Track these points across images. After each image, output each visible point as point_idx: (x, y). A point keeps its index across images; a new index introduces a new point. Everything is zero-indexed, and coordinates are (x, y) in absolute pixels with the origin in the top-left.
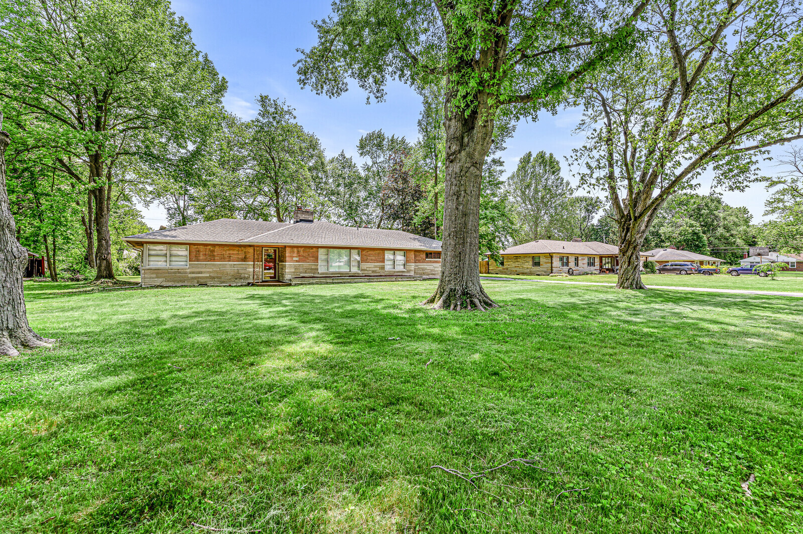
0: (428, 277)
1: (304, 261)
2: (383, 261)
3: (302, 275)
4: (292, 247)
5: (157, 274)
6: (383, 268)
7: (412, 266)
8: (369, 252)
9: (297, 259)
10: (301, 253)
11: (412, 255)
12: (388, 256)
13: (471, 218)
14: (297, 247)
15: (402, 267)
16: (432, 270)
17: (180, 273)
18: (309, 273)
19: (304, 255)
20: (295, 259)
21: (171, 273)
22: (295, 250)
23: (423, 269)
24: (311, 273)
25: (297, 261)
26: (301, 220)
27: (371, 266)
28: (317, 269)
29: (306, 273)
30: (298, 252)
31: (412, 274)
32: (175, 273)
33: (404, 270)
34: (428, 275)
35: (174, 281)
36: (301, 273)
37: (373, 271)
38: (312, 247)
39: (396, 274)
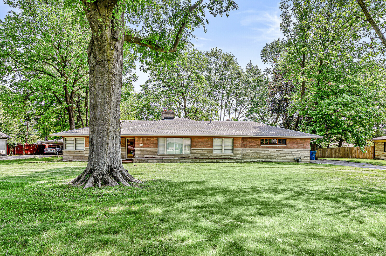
0: (263, 160)
1: (147, 147)
2: (211, 147)
3: (146, 156)
4: (139, 137)
5: (69, 154)
6: (211, 152)
7: (240, 151)
8: (198, 140)
9: (142, 145)
10: (145, 141)
11: (240, 142)
12: (216, 142)
13: (99, 109)
14: (142, 137)
15: (230, 151)
16: (267, 154)
17: (80, 153)
18: (151, 155)
19: (148, 142)
20: (141, 145)
21: (76, 153)
22: (141, 139)
23: (258, 153)
24: (152, 154)
25: (142, 147)
26: (165, 118)
27: (200, 151)
28: (157, 152)
29: (148, 154)
30: (143, 140)
31: (240, 157)
32: (78, 153)
33: (232, 154)
34: (263, 158)
35: (77, 158)
36: (145, 154)
37: (202, 155)
38: (153, 137)
39: (223, 157)
